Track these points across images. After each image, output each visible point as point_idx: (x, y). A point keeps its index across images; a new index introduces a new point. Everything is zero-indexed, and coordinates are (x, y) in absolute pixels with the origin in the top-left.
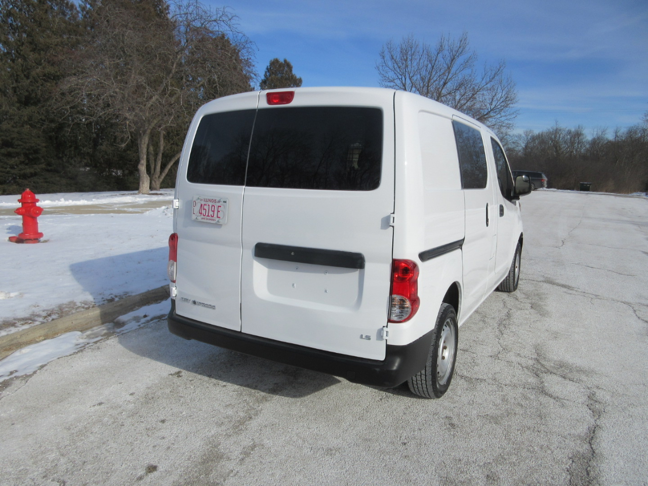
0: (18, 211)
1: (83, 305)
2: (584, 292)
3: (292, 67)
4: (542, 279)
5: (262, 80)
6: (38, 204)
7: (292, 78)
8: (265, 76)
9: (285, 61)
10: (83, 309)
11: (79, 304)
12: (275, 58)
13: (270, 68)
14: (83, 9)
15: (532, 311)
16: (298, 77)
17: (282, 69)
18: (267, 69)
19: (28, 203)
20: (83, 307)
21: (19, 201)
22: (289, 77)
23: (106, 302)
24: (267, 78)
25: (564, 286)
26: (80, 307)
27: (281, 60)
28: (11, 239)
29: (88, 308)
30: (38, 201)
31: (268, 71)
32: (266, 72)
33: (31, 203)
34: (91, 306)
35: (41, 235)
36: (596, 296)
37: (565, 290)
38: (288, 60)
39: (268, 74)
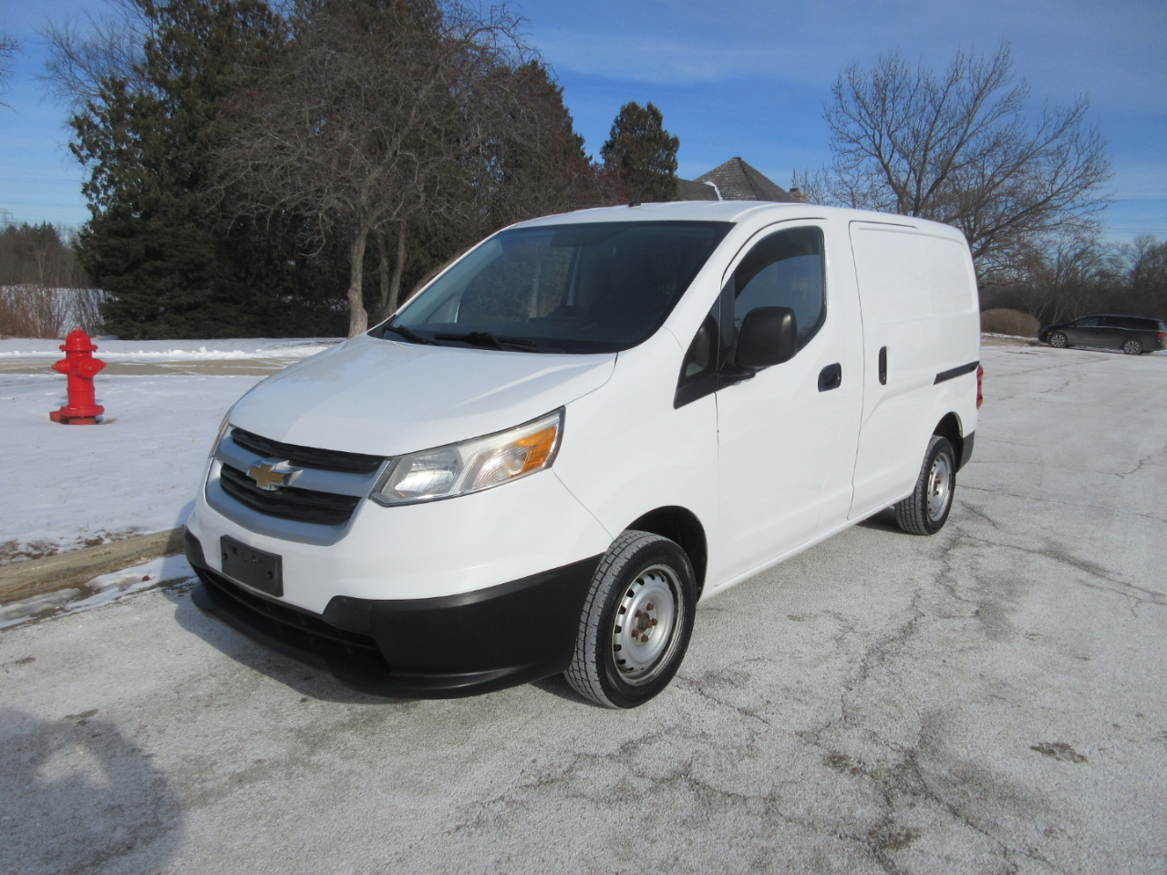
0: (59, 367)
1: (31, 549)
2: (1129, 585)
3: (661, 118)
4: (1041, 545)
5: (606, 142)
6: (95, 355)
7: (660, 138)
8: (613, 133)
9: (650, 107)
10: (26, 558)
11: (22, 548)
12: (631, 101)
13: (622, 119)
14: (296, 23)
15: (975, 622)
16: (672, 136)
17: (642, 120)
18: (616, 121)
19: (76, 352)
20: (28, 555)
21: (62, 348)
22: (655, 136)
23: (83, 545)
24: (615, 138)
25: (1085, 566)
26: (22, 553)
27: (643, 105)
28: (54, 416)
29: (36, 557)
30: (95, 348)
31: (618, 126)
32: (613, 128)
33: (81, 352)
34: (46, 553)
35: (101, 409)
36: (1154, 594)
37: (1083, 575)
38: (655, 105)
39: (617, 131)
